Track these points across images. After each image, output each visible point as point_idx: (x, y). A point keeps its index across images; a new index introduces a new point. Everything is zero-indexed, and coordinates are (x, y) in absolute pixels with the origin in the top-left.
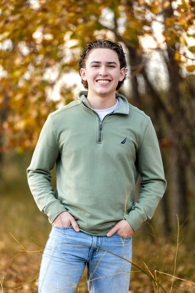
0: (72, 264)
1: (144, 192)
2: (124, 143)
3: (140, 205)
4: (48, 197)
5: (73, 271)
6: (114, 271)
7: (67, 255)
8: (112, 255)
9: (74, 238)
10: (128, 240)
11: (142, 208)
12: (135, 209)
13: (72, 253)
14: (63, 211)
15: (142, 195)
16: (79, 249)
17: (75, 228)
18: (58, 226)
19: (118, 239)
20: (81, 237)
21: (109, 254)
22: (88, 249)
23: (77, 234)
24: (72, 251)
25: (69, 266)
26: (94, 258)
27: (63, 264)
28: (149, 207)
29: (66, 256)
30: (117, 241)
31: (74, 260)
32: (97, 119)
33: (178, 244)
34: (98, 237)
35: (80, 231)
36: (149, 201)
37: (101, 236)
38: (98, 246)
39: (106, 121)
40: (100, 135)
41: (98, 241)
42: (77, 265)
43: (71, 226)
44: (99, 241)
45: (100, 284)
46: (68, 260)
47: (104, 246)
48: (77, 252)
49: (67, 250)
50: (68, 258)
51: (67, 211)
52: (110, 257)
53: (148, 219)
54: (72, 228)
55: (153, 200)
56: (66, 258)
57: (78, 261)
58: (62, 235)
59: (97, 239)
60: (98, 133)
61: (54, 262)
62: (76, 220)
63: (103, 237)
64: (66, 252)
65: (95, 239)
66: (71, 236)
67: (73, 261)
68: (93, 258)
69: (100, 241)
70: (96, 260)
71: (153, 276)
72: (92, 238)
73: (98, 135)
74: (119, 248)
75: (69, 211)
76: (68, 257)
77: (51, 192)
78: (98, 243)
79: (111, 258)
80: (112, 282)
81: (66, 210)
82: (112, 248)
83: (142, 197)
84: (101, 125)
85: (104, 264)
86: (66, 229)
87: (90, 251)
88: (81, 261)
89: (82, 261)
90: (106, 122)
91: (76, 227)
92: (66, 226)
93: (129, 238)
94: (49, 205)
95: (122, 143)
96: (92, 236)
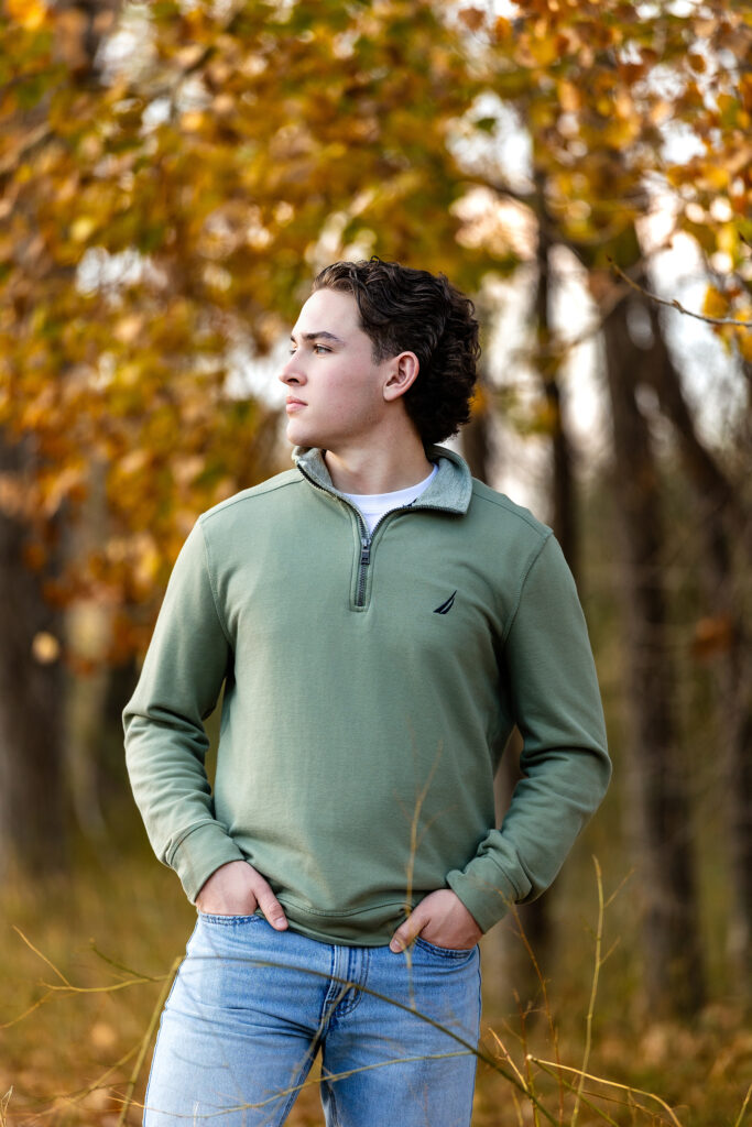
0: (260, 1043)
1: (528, 792)
2: (444, 613)
3: (507, 839)
4: (182, 810)
5: (267, 1069)
6: (409, 1069)
7: (244, 1011)
8: (402, 1012)
9: (270, 952)
10: (463, 960)
11: (511, 850)
12: (487, 853)
13: (260, 1006)
14: (230, 859)
15: (520, 803)
16: (287, 993)
17: (270, 919)
18: (213, 912)
19: (424, 957)
20: (293, 951)
21: (393, 1011)
22: (316, 993)
23: (277, 940)
24: (261, 1000)
25: (252, 1049)
26: (340, 1025)
27: (227, 1043)
28: (538, 846)
29: (239, 1017)
30: (422, 965)
31: (269, 1029)
32: (355, 528)
33: (598, 959)
34: (353, 948)
35: (290, 930)
36: (538, 824)
37: (363, 948)
38: (353, 981)
39: (388, 533)
40: (363, 580)
41: (353, 964)
42: (280, 1046)
43: (258, 911)
44: (355, 962)
45: (363, 1116)
46: (249, 1029)
47: (376, 983)
48: (281, 1001)
49: (245, 996)
50: (247, 1023)
51: (245, 860)
52: (397, 1021)
53: (534, 889)
54: (263, 919)
55: (556, 820)
56: (240, 1021)
57: (284, 1031)
58: (228, 942)
59: (348, 955)
60: (354, 576)
61: (199, 1035)
62: (277, 889)
63: (371, 951)
64: (240, 1003)
65: (342, 956)
66: (259, 946)
67: (267, 1033)
68: (336, 1022)
69: (358, 965)
70: (346, 1031)
71: (521, 1077)
72: (330, 953)
73: (353, 582)
74: (428, 989)
75: (252, 861)
76: (249, 1019)
77: (196, 793)
78: (354, 971)
79: (401, 1025)
80: (403, 1107)
81: (242, 857)
82: (403, 989)
83: (519, 811)
84: (365, 548)
85: (377, 1046)
86: (242, 921)
87: (327, 999)
88: (294, 1033)
89: (300, 1034)
90: (384, 537)
91: (274, 913)
92: (240, 913)
93: (467, 954)
94: (185, 835)
95: (438, 611)
96: (333, 946)
